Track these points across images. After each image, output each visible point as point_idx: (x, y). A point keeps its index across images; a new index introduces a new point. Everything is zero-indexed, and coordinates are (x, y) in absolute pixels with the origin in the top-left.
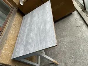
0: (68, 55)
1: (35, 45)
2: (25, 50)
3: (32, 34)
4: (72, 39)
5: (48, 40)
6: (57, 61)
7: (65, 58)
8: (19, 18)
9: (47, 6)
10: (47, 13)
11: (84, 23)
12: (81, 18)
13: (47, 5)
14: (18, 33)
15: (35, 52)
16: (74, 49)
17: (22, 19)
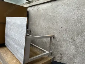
0: (51, 25)
11: (37, 6)
12: (34, 6)
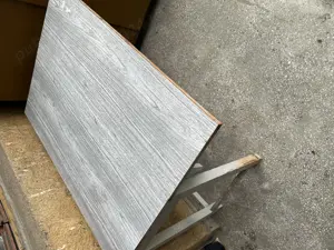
1: (149, 180)
2: (134, 218)
3: (107, 149)
4: (240, 51)
5: (177, 130)
6: (247, 155)
7: (262, 125)
8: (14, 130)
9: (68, 10)
10: (86, 36)
13: (62, 7)
14: (60, 179)
15: (169, 200)
16: (269, 79)
17: (28, 123)
